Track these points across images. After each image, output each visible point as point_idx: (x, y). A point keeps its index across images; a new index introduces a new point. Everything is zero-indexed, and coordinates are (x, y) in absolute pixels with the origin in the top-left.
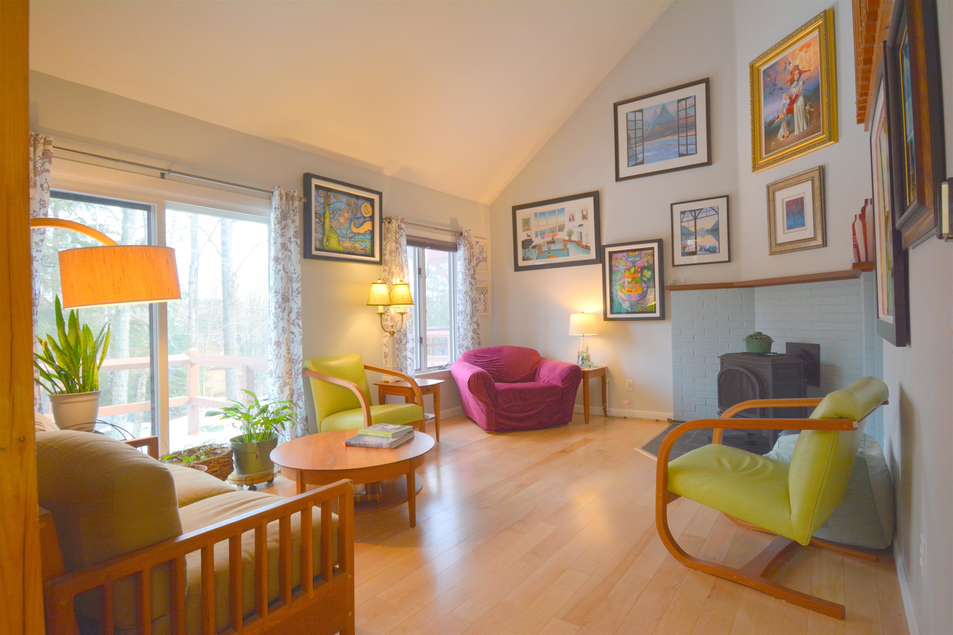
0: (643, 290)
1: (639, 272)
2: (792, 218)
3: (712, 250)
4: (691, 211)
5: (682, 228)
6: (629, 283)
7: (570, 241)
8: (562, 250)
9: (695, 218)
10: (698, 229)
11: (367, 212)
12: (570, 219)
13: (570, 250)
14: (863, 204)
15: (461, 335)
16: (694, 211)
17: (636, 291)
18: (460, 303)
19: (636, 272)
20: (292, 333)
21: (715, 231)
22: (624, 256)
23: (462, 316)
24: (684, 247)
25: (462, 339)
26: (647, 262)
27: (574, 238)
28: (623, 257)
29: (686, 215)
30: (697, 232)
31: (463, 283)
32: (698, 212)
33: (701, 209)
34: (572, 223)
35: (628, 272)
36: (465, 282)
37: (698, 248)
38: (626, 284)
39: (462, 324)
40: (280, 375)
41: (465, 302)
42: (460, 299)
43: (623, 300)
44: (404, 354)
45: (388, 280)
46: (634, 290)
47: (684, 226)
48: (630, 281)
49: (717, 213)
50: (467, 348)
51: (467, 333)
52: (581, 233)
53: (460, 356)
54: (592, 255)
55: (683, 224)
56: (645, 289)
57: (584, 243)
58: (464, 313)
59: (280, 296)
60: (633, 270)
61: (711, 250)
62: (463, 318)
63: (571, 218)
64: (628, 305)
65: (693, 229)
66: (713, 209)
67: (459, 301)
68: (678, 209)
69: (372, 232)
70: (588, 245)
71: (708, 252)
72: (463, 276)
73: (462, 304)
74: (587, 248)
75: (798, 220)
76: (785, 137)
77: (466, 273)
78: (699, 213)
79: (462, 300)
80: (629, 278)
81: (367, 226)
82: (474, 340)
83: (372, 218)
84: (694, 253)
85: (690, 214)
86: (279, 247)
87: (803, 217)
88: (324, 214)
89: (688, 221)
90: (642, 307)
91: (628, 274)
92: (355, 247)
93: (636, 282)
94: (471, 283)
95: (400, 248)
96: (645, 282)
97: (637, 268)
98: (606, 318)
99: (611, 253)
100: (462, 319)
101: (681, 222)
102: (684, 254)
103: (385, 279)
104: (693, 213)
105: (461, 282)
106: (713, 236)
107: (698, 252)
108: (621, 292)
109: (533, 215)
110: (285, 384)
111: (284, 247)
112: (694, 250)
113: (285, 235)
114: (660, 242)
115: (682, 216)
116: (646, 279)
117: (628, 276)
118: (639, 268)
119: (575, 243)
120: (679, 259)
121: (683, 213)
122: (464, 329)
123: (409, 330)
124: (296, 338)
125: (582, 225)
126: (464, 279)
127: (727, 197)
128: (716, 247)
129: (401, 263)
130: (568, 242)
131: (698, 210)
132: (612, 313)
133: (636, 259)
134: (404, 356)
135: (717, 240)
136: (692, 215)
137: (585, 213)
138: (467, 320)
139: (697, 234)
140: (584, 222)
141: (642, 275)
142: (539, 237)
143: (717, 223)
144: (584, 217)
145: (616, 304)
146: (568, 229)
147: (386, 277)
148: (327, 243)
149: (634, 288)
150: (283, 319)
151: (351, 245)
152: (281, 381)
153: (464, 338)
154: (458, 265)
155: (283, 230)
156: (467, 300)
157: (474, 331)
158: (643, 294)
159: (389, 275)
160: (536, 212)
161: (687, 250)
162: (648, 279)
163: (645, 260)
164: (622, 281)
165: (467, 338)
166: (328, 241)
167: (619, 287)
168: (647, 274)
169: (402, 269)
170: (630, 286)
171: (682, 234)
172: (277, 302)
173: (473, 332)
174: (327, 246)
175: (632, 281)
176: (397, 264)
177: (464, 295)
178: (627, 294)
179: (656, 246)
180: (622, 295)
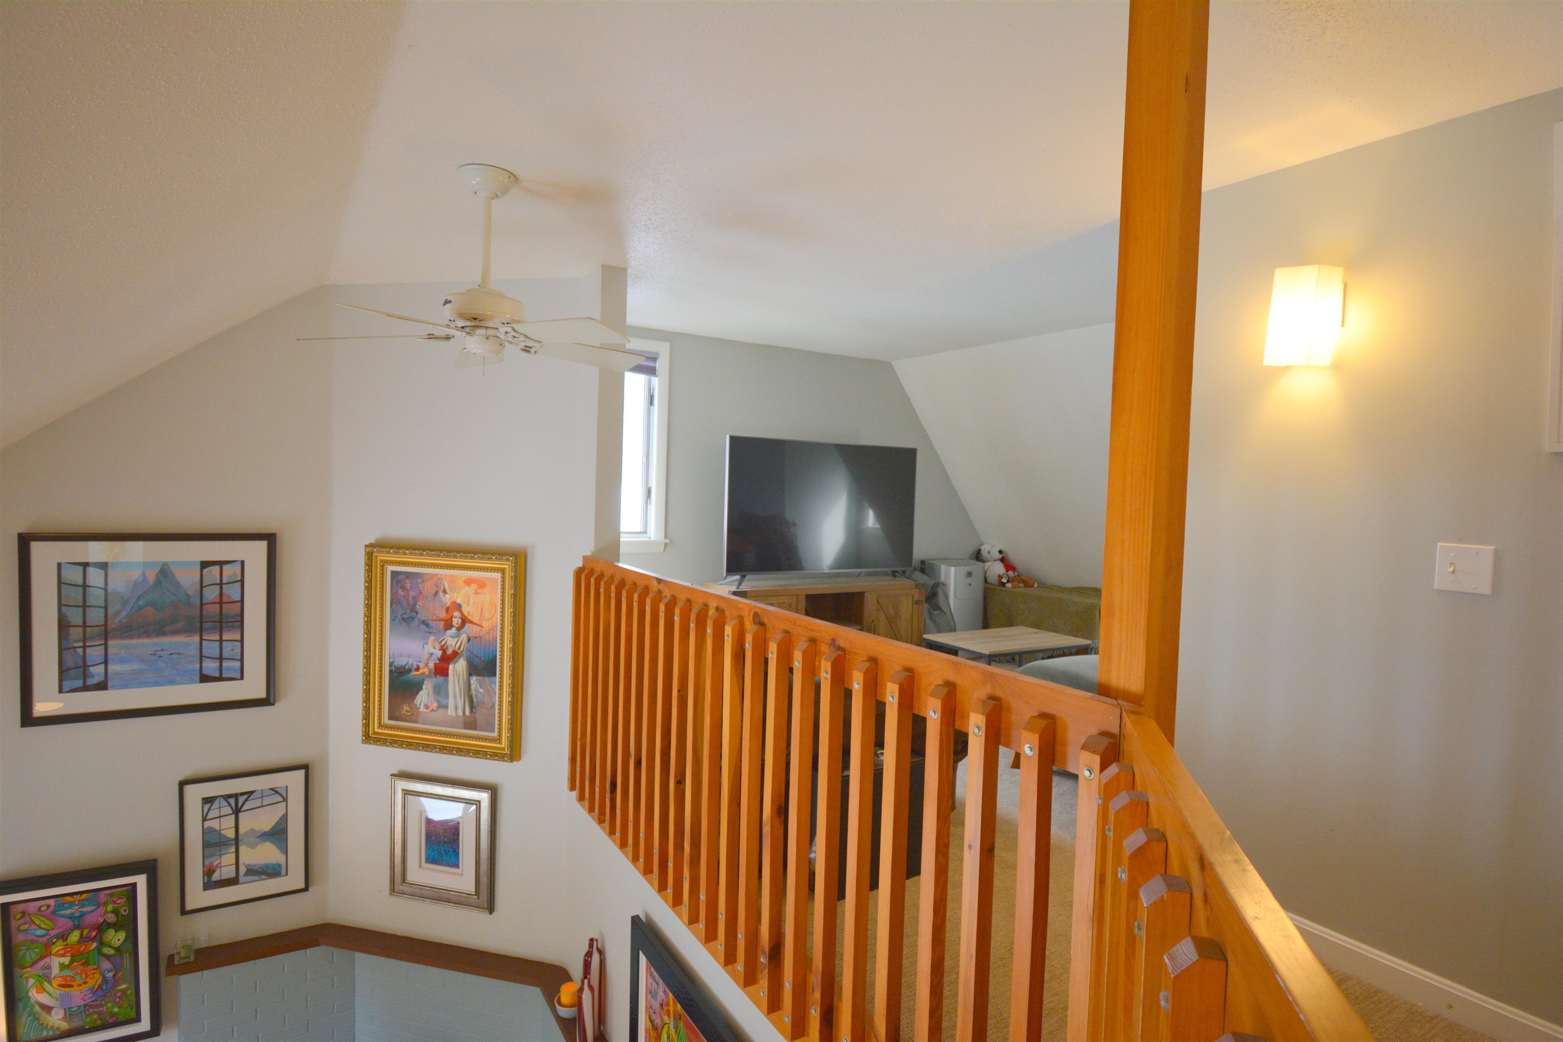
0: (104, 978)
1: (93, 939)
2: (436, 848)
3: (272, 872)
4: (227, 797)
5: (205, 832)
6: (62, 967)
9: (237, 811)
10: (242, 831)
16: (236, 796)
17: (85, 983)
19: (83, 940)
21: (278, 834)
22: (48, 907)
24: (209, 872)
26: (115, 912)
28: (43, 909)
29: (216, 804)
30: (240, 838)
32: (245, 797)
33: (251, 793)
35: (60, 942)
37: (243, 870)
38: (56, 970)
43: (48, 1009)
46: (79, 980)
47: (209, 828)
48: (67, 964)
49: (285, 800)
55: (207, 824)
56: (110, 975)
60: (75, 937)
61: (270, 871)
64: (61, 1016)
65: (231, 834)
66: (277, 792)
68: (195, 793)
71: (264, 877)
75: (446, 853)
76: (430, 709)
78: (247, 800)
80: (63, 955)
84: (234, 881)
85: (224, 803)
87: (456, 853)
89: (220, 817)
90: (99, 1013)
91: (60, 948)
93: (86, 963)
96: (108, 957)
97: (86, 932)
99: (8, 906)
101: (204, 819)
102: (209, 885)
104: (232, 801)
106: (272, 842)
107: (242, 878)
108: (41, 990)
112: (233, 875)
114: (149, 867)
115: (207, 807)
116: (111, 952)
117: (60, 952)
118: (92, 928)
120: (197, 896)
121: (208, 801)
127: (305, 767)
128: (280, 865)
131: (242, 794)
133: (83, 909)
135: (281, 851)
136: (230, 805)
139: (240, 843)
141: (102, 944)
143: (285, 817)
145: (23, 1021)
149: (78, 977)
158: (104, 987)
161: (216, 877)
162: (116, 949)
163: (110, 907)
164: (42, 963)
167: (31, 981)
168: (117, 938)
170: (67, 973)
171: (206, 845)
175: (72, 962)
178: (58, 992)
179: (141, 880)
180: (43, 998)
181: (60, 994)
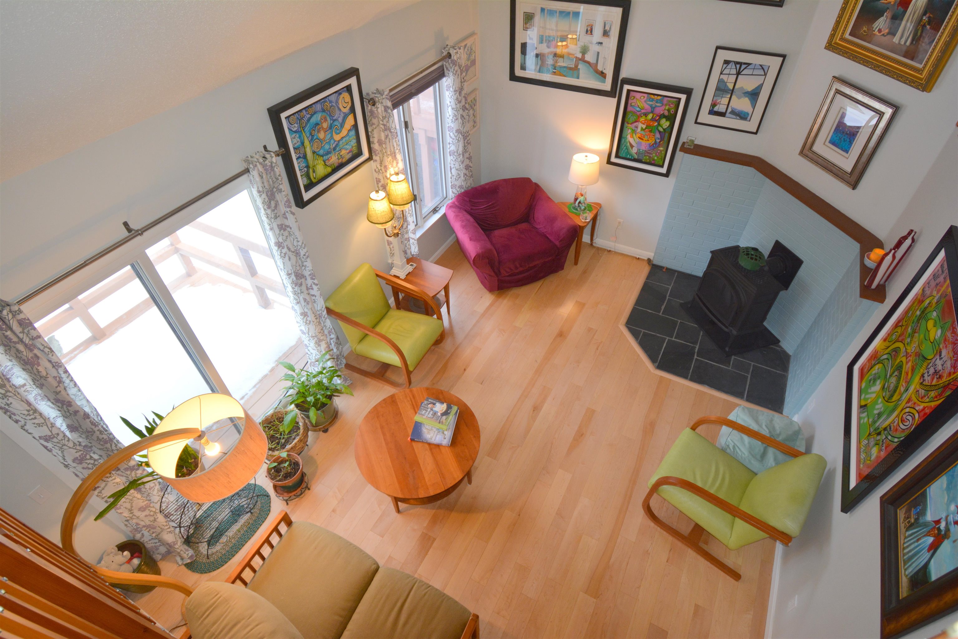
0: (656, 141)
1: (656, 121)
2: (839, 135)
3: (742, 116)
4: (736, 63)
5: (720, 81)
6: (642, 129)
7: (583, 60)
8: (571, 69)
9: (738, 73)
10: (737, 87)
11: (345, 105)
12: (587, 31)
13: (581, 71)
14: (905, 233)
15: (453, 176)
16: (741, 64)
17: (648, 140)
18: (451, 142)
19: (653, 119)
20: (313, 295)
21: (754, 95)
22: (644, 97)
23: (454, 156)
24: (714, 105)
25: (454, 180)
26: (669, 111)
27: (588, 57)
28: (642, 98)
29: (729, 66)
30: (735, 90)
31: (453, 120)
32: (746, 66)
33: (749, 64)
34: (588, 37)
35: (644, 117)
36: (456, 119)
37: (729, 110)
39: (454, 165)
40: (314, 335)
41: (457, 141)
42: (451, 137)
43: (632, 146)
44: (406, 236)
45: (381, 171)
46: (646, 138)
47: (722, 79)
48: (644, 128)
49: (765, 75)
50: (461, 187)
51: (460, 173)
52: (598, 53)
53: (453, 195)
54: (607, 86)
55: (722, 76)
56: (658, 141)
57: (600, 68)
58: (456, 154)
59: (293, 276)
60: (650, 116)
61: (742, 115)
62: (455, 158)
63: (589, 29)
64: (635, 152)
65: (731, 86)
66: (763, 68)
67: (448, 140)
68: (723, 55)
69: (356, 126)
70: (604, 71)
71: (738, 118)
72: (454, 112)
73: (454, 144)
74: (603, 75)
75: (844, 141)
76: (882, 33)
77: (457, 108)
78: (745, 68)
79: (454, 139)
80: (644, 124)
81: (350, 121)
82: (467, 176)
83: (353, 109)
84: (722, 114)
85: (734, 67)
86: (277, 231)
87: (851, 143)
88: (303, 143)
89: (729, 74)
90: (650, 157)
91: (643, 119)
92: (341, 156)
93: (651, 131)
94: (463, 116)
95: (390, 134)
96: (660, 132)
97: (655, 116)
98: (609, 162)
99: (629, 91)
100: (454, 160)
101: (721, 73)
102: (712, 112)
103: (377, 170)
104: (738, 66)
105: (451, 118)
106: (750, 100)
107: (727, 115)
108: (632, 137)
109: (539, 10)
110: (320, 341)
111: (282, 227)
112: (724, 111)
113: (279, 216)
114: (688, 92)
115: (725, 66)
116: (661, 130)
117: (643, 122)
118: (658, 116)
119: (588, 65)
120: (705, 117)
121: (727, 62)
122: (457, 170)
123: (409, 215)
124: (316, 298)
125: (601, 43)
126: (455, 116)
127: (784, 56)
128: (748, 114)
129: (392, 150)
130: (580, 61)
131: (745, 64)
132: (617, 156)
133: (656, 104)
134: (406, 238)
135: (752, 107)
136: (736, 68)
137: (607, 28)
138: (459, 160)
139: (734, 93)
140: (605, 40)
141: (659, 124)
142: (545, 45)
143: (760, 87)
144: (606, 33)
145: (623, 147)
146: (583, 44)
147: (377, 168)
148: (314, 174)
149: (646, 137)
150: (302, 292)
151: (337, 157)
152: (316, 339)
153: (457, 178)
154: (447, 96)
155: (276, 211)
156: (459, 139)
157: (467, 167)
158: (654, 145)
159: (381, 166)
160: (543, 6)
161: (716, 109)
162: (664, 129)
163: (667, 107)
164: (635, 124)
165: (459, 178)
166: (314, 172)
167: (630, 131)
168: (665, 124)
169: (395, 156)
170: (643, 133)
171: (718, 89)
172: (293, 282)
173: (465, 169)
174: (315, 178)
175: (646, 128)
176: (389, 153)
177: (456, 134)
178: (638, 140)
179: (683, 97)
180: (631, 140)
181: (638, 142)
